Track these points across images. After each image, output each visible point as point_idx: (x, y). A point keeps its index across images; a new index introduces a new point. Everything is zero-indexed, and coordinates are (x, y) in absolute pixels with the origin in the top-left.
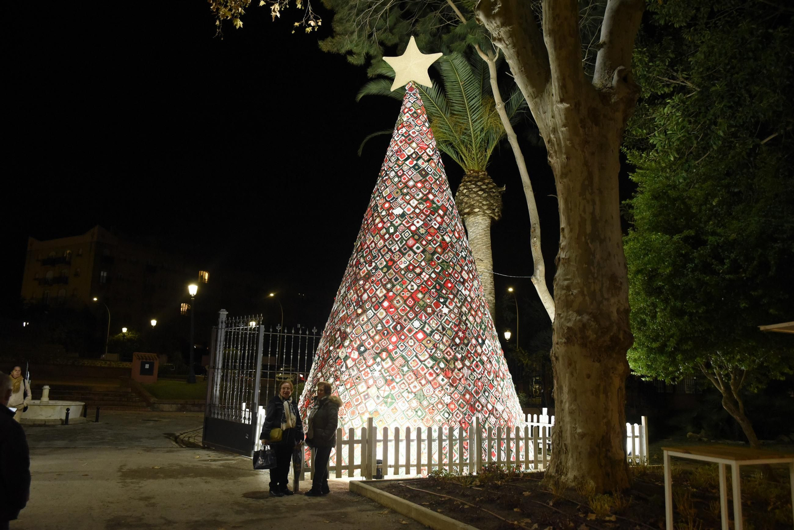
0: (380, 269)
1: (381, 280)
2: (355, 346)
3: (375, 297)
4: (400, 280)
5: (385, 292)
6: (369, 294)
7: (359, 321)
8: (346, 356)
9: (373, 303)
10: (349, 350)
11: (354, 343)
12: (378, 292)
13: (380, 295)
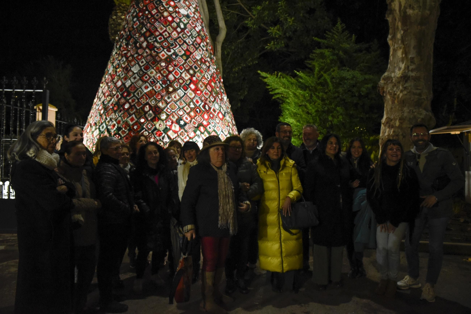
0: (180, 56)
1: (183, 65)
2: (174, 120)
3: (181, 79)
4: (198, 69)
5: (189, 76)
6: (175, 76)
7: (172, 97)
8: (166, 128)
9: (181, 84)
10: (169, 123)
11: (171, 117)
12: (183, 75)
13: (187, 78)
